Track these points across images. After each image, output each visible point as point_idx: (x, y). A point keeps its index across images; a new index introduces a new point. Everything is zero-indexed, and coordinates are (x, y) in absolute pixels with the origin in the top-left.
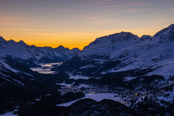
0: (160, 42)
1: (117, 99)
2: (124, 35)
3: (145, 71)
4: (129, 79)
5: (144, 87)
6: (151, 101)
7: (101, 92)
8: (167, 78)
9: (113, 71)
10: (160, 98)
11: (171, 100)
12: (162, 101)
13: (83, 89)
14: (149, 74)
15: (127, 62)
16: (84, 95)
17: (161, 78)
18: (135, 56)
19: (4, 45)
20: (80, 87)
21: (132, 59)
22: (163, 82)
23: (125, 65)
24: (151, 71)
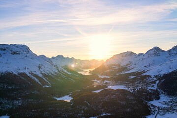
0: (149, 57)
1: (125, 89)
2: (129, 53)
3: (141, 73)
4: (132, 77)
5: (140, 82)
6: (144, 89)
7: (116, 85)
8: (153, 77)
9: (123, 73)
10: (149, 88)
11: (155, 88)
12: (151, 89)
13: (106, 83)
14: (143, 74)
15: (130, 68)
16: (107, 87)
17: (149, 76)
18: (135, 65)
19: (63, 60)
20: (105, 82)
21: (134, 66)
22: (151, 79)
23: (129, 70)
24: (144, 72)
